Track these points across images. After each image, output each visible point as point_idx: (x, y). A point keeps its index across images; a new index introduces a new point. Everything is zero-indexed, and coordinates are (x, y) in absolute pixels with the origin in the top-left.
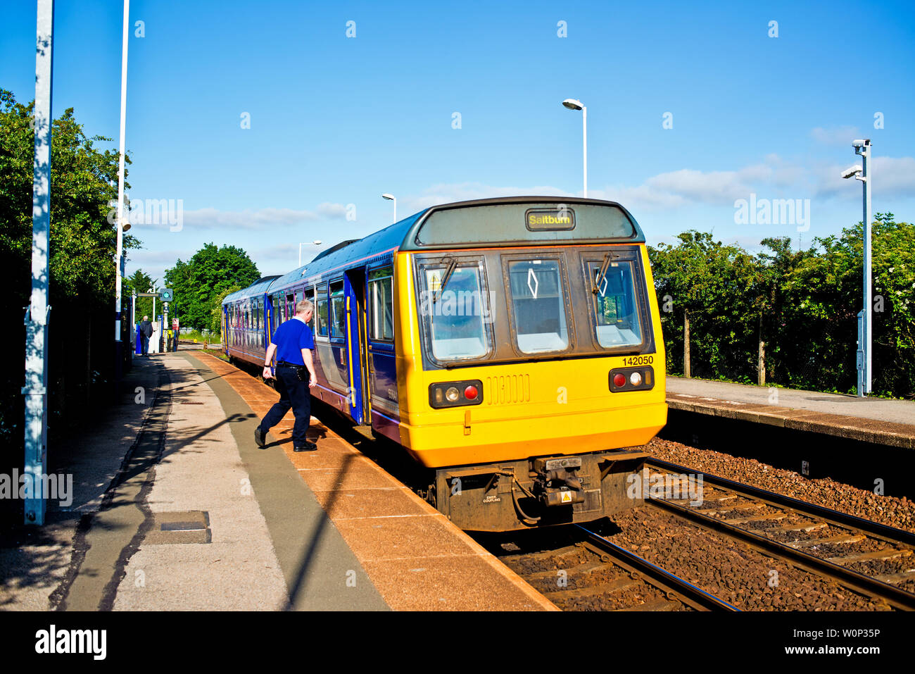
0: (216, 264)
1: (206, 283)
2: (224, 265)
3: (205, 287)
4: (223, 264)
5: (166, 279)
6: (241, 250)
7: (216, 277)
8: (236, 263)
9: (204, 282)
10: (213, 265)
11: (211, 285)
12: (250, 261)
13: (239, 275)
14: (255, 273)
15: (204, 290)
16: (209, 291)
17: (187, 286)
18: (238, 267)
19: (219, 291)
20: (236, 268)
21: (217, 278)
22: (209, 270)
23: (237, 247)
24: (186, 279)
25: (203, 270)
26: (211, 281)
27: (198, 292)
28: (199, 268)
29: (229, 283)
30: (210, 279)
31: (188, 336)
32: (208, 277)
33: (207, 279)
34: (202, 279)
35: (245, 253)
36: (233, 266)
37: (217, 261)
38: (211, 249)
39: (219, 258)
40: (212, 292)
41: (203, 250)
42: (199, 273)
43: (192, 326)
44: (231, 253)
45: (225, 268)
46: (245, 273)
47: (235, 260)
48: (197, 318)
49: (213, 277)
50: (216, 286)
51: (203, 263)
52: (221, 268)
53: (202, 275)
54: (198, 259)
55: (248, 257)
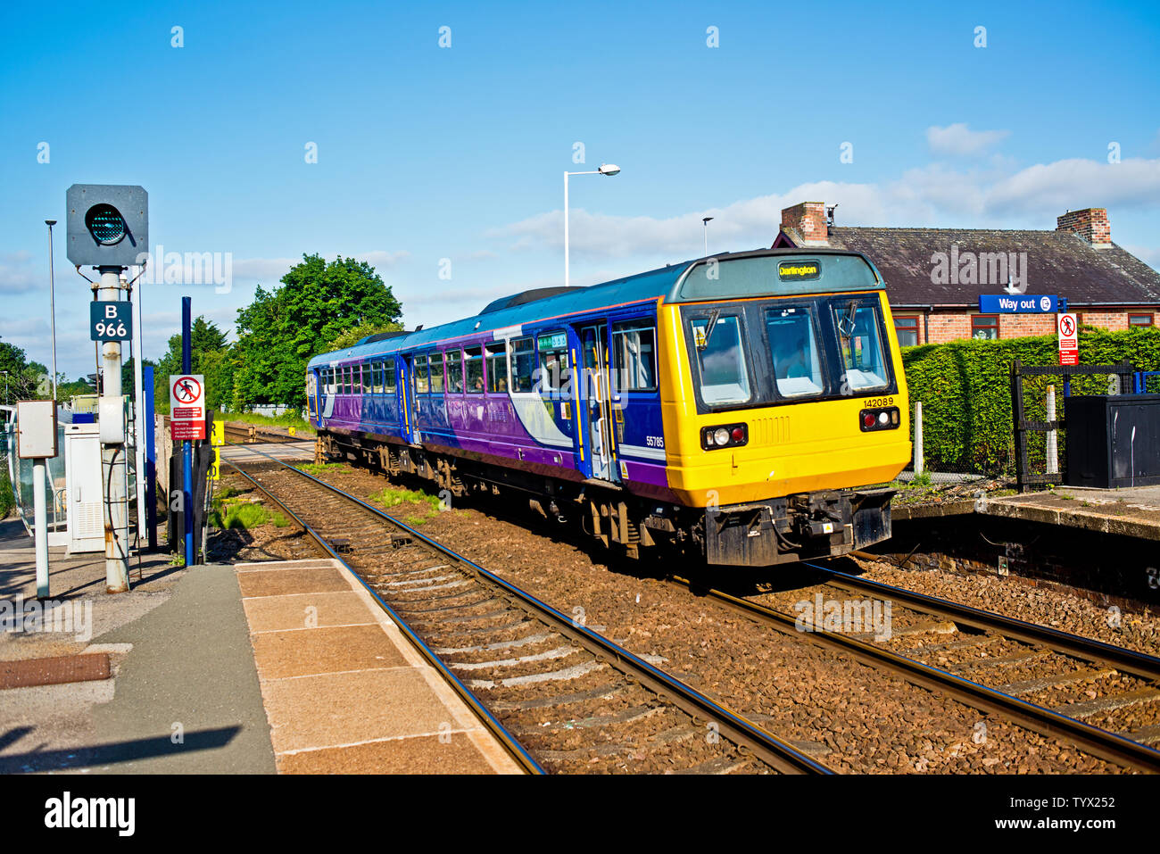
0: (323, 290)
1: (307, 324)
2: (338, 291)
3: (305, 332)
4: (335, 290)
5: (239, 325)
6: (365, 265)
7: (324, 312)
8: (358, 286)
9: (304, 322)
10: (318, 291)
11: (317, 328)
12: (382, 284)
13: (364, 307)
14: (392, 304)
15: (303, 338)
16: (314, 339)
17: (275, 333)
18: (362, 294)
19: (329, 336)
20: (358, 296)
21: (325, 315)
22: (312, 300)
23: (359, 260)
24: (272, 320)
25: (301, 301)
26: (316, 321)
27: (292, 342)
28: (292, 298)
29: (347, 322)
30: (313, 316)
31: (279, 420)
32: (310, 313)
33: (308, 317)
34: (299, 318)
35: (372, 271)
36: (353, 292)
37: (325, 284)
38: (315, 263)
39: (327, 279)
40: (319, 341)
41: (301, 266)
42: (295, 308)
43: (286, 403)
44: (349, 271)
45: (340, 296)
46: (375, 303)
47: (355, 282)
48: (295, 388)
49: (318, 314)
50: (325, 328)
51: (299, 289)
52: (332, 297)
53: (300, 310)
54: (292, 282)
55: (377, 277)
